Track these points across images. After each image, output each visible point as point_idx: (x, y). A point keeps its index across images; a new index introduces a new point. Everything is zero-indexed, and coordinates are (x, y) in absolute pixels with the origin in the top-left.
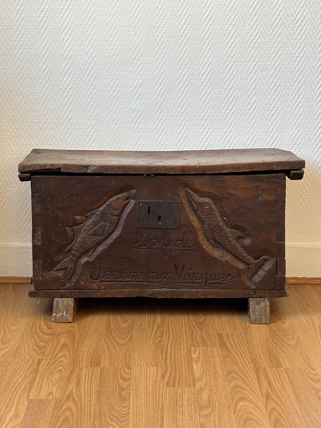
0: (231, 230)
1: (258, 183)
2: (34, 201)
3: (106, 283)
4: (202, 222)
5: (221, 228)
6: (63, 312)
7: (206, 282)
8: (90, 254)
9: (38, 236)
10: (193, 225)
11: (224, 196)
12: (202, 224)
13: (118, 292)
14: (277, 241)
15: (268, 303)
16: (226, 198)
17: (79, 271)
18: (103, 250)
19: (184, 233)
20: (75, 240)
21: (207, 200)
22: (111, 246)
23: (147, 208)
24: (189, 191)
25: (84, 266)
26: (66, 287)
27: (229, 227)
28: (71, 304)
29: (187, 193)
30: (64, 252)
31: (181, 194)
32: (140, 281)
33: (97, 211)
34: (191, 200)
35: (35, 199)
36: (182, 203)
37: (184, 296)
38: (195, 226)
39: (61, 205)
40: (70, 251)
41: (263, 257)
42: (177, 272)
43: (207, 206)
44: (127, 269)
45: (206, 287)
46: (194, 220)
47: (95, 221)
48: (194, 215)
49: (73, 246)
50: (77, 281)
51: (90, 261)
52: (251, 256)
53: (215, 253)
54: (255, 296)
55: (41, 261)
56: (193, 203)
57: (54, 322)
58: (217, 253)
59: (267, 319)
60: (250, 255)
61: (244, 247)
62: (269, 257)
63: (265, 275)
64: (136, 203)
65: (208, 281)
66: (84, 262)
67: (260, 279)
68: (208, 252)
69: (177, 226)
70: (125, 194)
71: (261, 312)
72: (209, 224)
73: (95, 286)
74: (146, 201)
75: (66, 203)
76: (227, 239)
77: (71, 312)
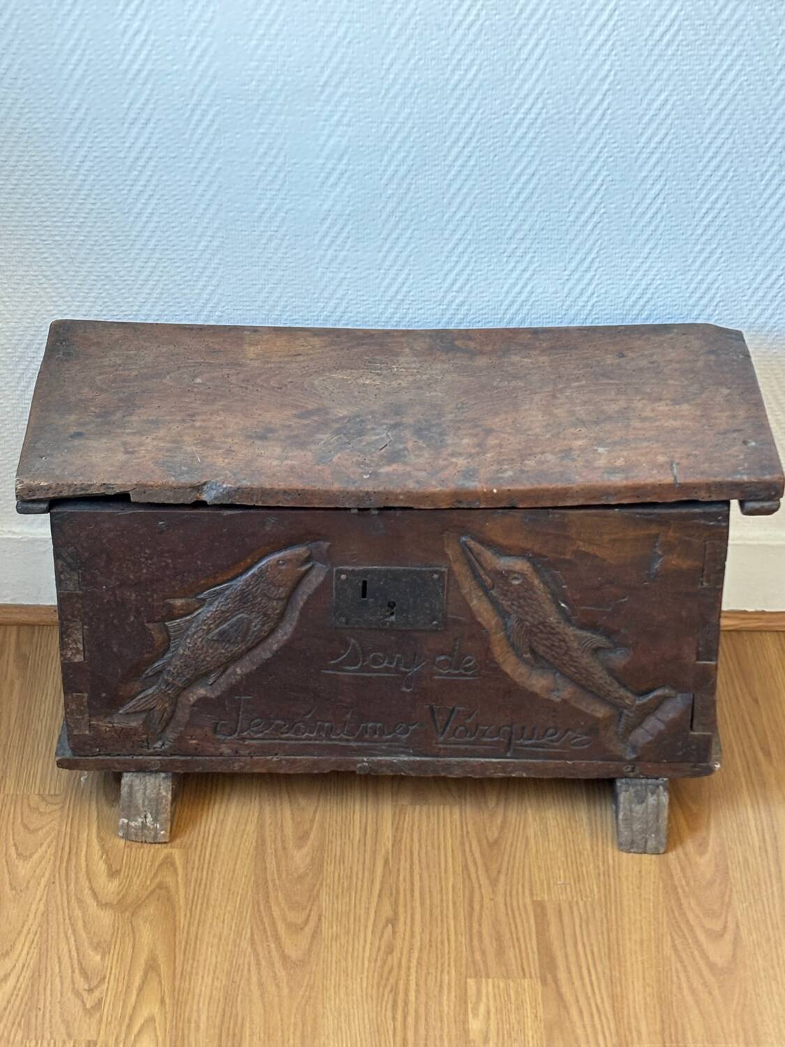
0: (579, 632)
1: (654, 530)
2: (62, 565)
3: (254, 742)
4: (503, 614)
5: (553, 629)
6: (146, 817)
7: (509, 743)
8: (211, 681)
9: (75, 641)
10: (479, 624)
11: (562, 557)
12: (504, 618)
13: (284, 762)
14: (698, 659)
15: (665, 799)
16: (569, 562)
17: (183, 715)
18: (246, 675)
19: (455, 640)
20: (172, 649)
21: (520, 565)
22: (265, 667)
23: (360, 584)
24: (472, 544)
25: (196, 708)
26: (151, 750)
27: (573, 625)
28: (164, 794)
29: (466, 549)
30: (144, 676)
31: (449, 552)
32: (341, 740)
33: (227, 588)
34: (477, 565)
35: (64, 559)
36: (451, 572)
37: (451, 773)
38: (484, 623)
39: (132, 577)
40: (159, 673)
41: (658, 693)
42: (434, 721)
43: (516, 578)
44: (307, 714)
45: (509, 755)
46: (482, 610)
47: (223, 612)
48: (483, 598)
49: (169, 663)
50: (181, 739)
51: (213, 696)
52: (627, 690)
53: (534, 682)
54: (631, 774)
55: (86, 695)
56: (482, 572)
57: (122, 837)
58: (538, 682)
59: (660, 843)
60: (624, 686)
61: (611, 672)
62: (673, 692)
63: (660, 733)
64: (330, 572)
65: (513, 741)
66: (195, 697)
67: (650, 738)
68: (517, 680)
69: (436, 625)
70: (300, 551)
71: (647, 822)
72: (520, 621)
73: (225, 749)
74: (356, 568)
75: (145, 571)
76: (566, 653)
77: (165, 816)
